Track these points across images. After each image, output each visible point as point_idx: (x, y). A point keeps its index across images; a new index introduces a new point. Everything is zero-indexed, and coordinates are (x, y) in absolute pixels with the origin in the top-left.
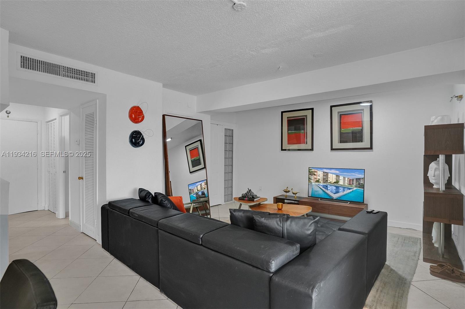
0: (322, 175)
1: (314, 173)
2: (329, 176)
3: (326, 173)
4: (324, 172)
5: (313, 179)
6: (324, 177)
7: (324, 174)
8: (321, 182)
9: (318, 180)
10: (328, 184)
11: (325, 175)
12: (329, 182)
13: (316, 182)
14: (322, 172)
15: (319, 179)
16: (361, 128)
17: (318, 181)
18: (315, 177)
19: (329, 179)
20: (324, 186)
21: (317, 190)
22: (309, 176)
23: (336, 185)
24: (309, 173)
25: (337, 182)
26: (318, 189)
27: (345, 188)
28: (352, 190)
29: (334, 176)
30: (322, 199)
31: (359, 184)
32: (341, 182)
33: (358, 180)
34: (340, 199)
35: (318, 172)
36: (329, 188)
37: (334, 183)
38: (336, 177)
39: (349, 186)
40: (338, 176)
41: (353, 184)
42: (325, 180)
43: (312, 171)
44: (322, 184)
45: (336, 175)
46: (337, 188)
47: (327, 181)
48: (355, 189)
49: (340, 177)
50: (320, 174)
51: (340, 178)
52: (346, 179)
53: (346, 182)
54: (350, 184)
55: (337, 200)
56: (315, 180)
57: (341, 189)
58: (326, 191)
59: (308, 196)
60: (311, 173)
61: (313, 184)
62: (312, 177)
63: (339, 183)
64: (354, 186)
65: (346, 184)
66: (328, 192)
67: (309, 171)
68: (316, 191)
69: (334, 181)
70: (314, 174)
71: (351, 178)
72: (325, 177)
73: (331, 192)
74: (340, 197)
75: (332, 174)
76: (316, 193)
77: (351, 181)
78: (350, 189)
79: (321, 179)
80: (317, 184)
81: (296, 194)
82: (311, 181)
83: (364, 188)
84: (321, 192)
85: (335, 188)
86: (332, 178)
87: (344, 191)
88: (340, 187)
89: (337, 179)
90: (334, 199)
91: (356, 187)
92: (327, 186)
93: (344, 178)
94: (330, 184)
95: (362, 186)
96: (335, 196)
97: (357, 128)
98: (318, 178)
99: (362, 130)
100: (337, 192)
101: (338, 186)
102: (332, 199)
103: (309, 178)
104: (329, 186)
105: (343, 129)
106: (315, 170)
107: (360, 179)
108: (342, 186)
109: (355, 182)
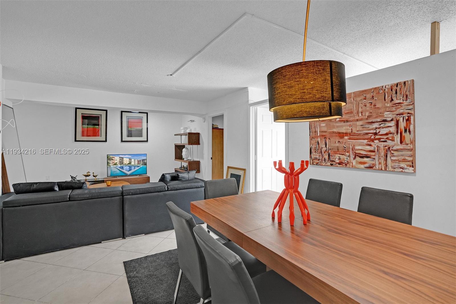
0: (119, 160)
1: (112, 158)
2: (124, 160)
3: (122, 157)
4: (120, 157)
5: (111, 163)
11: (121, 159)
12: (124, 164)
14: (119, 158)
16: (141, 128)
17: (116, 164)
18: (113, 161)
19: (124, 162)
22: (107, 161)
24: (108, 159)
25: (130, 163)
26: (115, 170)
28: (140, 167)
29: (128, 159)
30: (119, 176)
31: (144, 163)
32: (133, 163)
35: (115, 157)
36: (124, 168)
37: (128, 164)
40: (130, 159)
42: (121, 162)
46: (130, 167)
47: (123, 163)
48: (142, 166)
49: (132, 159)
50: (117, 159)
51: (132, 161)
52: (136, 160)
53: (136, 162)
54: (138, 164)
55: (130, 175)
56: (113, 164)
58: (122, 170)
59: (107, 177)
60: (109, 158)
61: (112, 166)
62: (111, 162)
65: (136, 164)
66: (124, 171)
67: (107, 157)
68: (115, 172)
69: (128, 162)
70: (113, 160)
71: (139, 160)
73: (126, 170)
75: (126, 159)
76: (115, 173)
77: (139, 162)
78: (138, 167)
80: (114, 166)
82: (110, 164)
83: (146, 165)
84: (118, 172)
85: (129, 167)
86: (126, 161)
87: (135, 168)
90: (128, 175)
91: (142, 165)
95: (145, 164)
96: (129, 173)
97: (139, 128)
98: (116, 161)
99: (142, 129)
100: (130, 170)
101: (131, 165)
102: (126, 175)
103: (107, 163)
104: (124, 167)
105: (130, 128)
106: (113, 156)
107: (144, 160)
109: (141, 162)
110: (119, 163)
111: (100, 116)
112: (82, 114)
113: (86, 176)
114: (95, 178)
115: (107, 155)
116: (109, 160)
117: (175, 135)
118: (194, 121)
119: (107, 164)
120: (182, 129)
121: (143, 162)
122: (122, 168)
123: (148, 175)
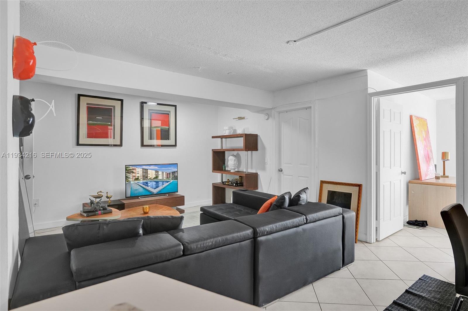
0: (142, 172)
1: (132, 170)
2: (148, 173)
3: (146, 169)
4: (143, 169)
5: (131, 177)
6: (143, 174)
7: (143, 171)
8: (141, 179)
9: (137, 177)
10: (148, 180)
11: (145, 171)
12: (149, 178)
13: (135, 180)
14: (142, 169)
15: (139, 177)
16: (168, 127)
17: (137, 179)
18: (134, 175)
19: (149, 175)
20: (144, 184)
21: (137, 188)
22: (126, 174)
23: (156, 180)
24: (127, 171)
25: (157, 177)
27: (164, 181)
28: (169, 183)
29: (154, 172)
31: (175, 176)
32: (160, 177)
33: (173, 173)
34: (160, 193)
35: (137, 169)
36: (149, 185)
37: (154, 178)
38: (156, 172)
39: (167, 179)
40: (157, 172)
41: (170, 177)
42: (145, 177)
43: (129, 168)
44: (142, 181)
45: (156, 171)
46: (157, 183)
47: (147, 177)
48: (172, 181)
49: (159, 172)
50: (139, 172)
51: (160, 174)
52: (164, 173)
53: (165, 176)
54: (167, 178)
55: (157, 195)
56: (134, 178)
57: (161, 183)
58: (147, 188)
59: (126, 197)
60: (128, 170)
61: (132, 182)
62: (131, 176)
63: (158, 178)
64: (170, 179)
65: (165, 178)
66: (149, 188)
67: (126, 169)
68: (136, 190)
69: (154, 176)
70: (133, 172)
71: (168, 172)
72: (145, 174)
74: (160, 191)
75: (151, 171)
76: (136, 192)
77: (168, 175)
78: (168, 182)
79: (140, 177)
80: (136, 182)
81: (111, 197)
82: (129, 180)
83: (177, 180)
84: (141, 190)
85: (155, 183)
86: (151, 174)
87: (163, 184)
88: (159, 181)
89: (156, 174)
90: (155, 193)
91: (172, 179)
92: (147, 183)
93: (163, 173)
94: (150, 180)
95: (176, 178)
96: (155, 191)
97: (165, 127)
98: (137, 175)
99: (169, 129)
100: (157, 187)
101: (158, 180)
102: (152, 195)
103: (126, 177)
104: (149, 182)
106: (133, 168)
107: (175, 172)
108: (161, 181)
109: (171, 175)
110: (142, 177)
111: (113, 108)
112: (87, 104)
113: (96, 197)
114: (108, 200)
115: (126, 166)
116: (128, 173)
117: (213, 137)
118: (243, 118)
119: (126, 179)
120: (227, 129)
121: (173, 176)
122: (146, 184)
123: (180, 193)
